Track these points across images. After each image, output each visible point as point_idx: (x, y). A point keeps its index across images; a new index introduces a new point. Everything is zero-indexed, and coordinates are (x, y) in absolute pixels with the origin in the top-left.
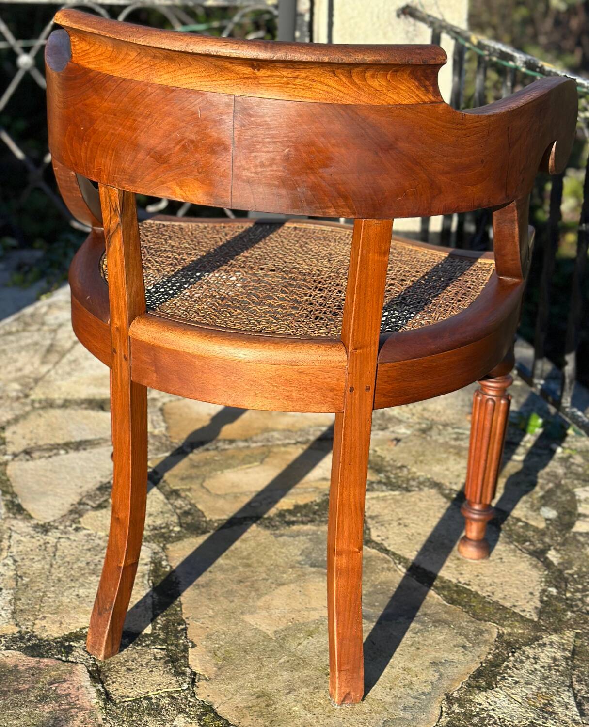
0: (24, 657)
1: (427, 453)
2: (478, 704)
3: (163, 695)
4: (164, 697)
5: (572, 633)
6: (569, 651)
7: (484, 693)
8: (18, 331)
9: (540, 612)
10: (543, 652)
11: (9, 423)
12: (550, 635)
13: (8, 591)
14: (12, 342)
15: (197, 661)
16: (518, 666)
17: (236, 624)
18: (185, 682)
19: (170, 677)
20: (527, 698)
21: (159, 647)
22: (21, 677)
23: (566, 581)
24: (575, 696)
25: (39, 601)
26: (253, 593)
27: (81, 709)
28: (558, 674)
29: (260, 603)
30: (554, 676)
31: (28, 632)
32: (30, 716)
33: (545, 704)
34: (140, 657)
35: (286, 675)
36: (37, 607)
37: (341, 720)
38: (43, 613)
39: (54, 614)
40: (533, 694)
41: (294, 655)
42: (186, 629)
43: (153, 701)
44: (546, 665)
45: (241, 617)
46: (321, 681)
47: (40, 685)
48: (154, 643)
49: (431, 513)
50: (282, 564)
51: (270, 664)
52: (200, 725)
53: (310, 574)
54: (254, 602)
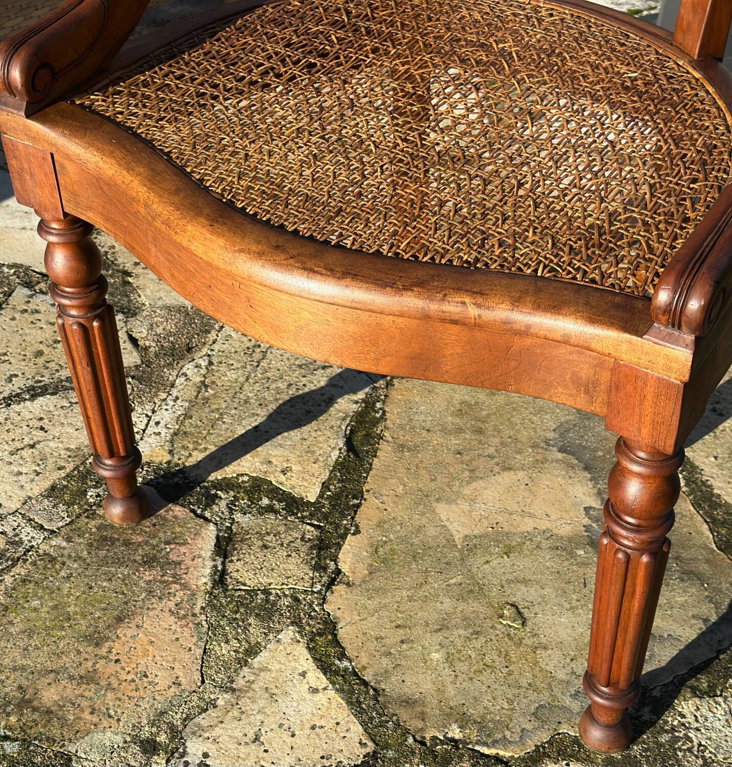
2: (680, 714)
3: (287, 593)
4: (286, 596)
7: (698, 700)
13: (183, 403)
15: (351, 555)
17: (423, 514)
18: (320, 582)
19: (307, 569)
21: (316, 523)
25: (210, 425)
26: (467, 473)
27: (185, 587)
29: (467, 491)
31: (179, 465)
32: (125, 580)
34: (285, 532)
35: (447, 604)
36: (205, 432)
37: (484, 688)
38: (208, 442)
41: (473, 577)
42: (358, 506)
43: (272, 598)
45: (435, 505)
47: (154, 542)
48: (312, 516)
50: (524, 440)
51: (435, 583)
52: (308, 648)
53: (552, 461)
54: (460, 486)
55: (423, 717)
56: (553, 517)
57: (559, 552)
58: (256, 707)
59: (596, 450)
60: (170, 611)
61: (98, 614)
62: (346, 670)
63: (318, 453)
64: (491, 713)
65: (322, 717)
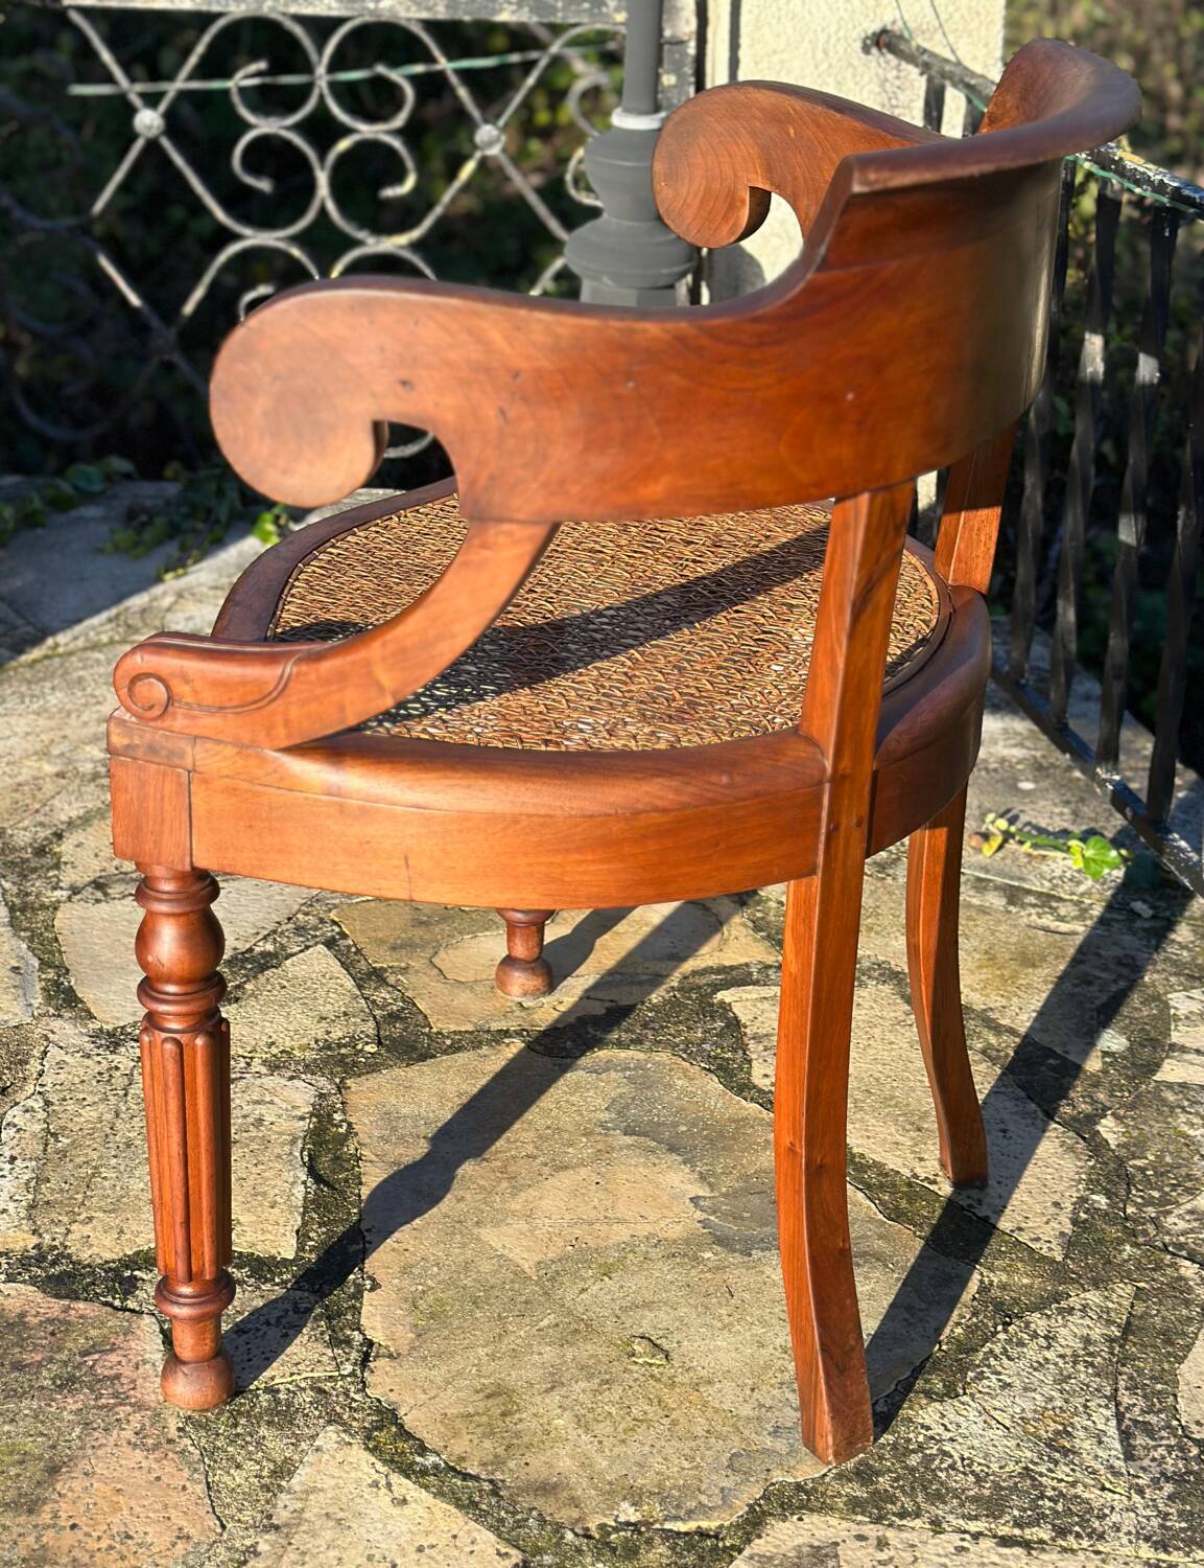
0: (39, 1297)
1: (884, 910)
2: (923, 1426)
3: (303, 1385)
4: (304, 1389)
5: (1130, 1289)
6: (1119, 1326)
7: (937, 1405)
8: (112, 642)
9: (1070, 1244)
10: (1065, 1326)
11: (70, 824)
12: (1085, 1290)
13: (27, 1163)
14: (98, 661)
15: (378, 1318)
16: (1013, 1352)
17: (464, 1246)
18: (348, 1360)
19: (320, 1348)
20: (1022, 1419)
22: (29, 1337)
23: (1129, 1182)
24: (1119, 1417)
25: (84, 1185)
26: (505, 1184)
27: (139, 1406)
28: (1090, 1371)
29: (515, 1205)
30: (1083, 1376)
31: (56, 1247)
32: (37, 1416)
33: (1057, 1432)
35: (549, 1353)
36: (80, 1197)
37: (647, 1449)
38: (89, 1208)
39: (110, 1212)
40: (1035, 1411)
41: (570, 1313)
42: (363, 1252)
43: (282, 1396)
44: (1069, 1352)
45: (476, 1231)
46: (617, 1368)
47: (63, 1356)
48: (297, 1277)
49: (877, 1031)
50: (569, 1127)
51: (520, 1332)
52: (367, 1448)
53: (621, 1149)
54: (504, 1201)
55: (574, 1502)
56: (651, 1218)
57: (678, 1260)
58: (322, 1542)
59: (675, 1125)
60: (129, 1443)
61: (13, 1471)
62: (436, 1466)
63: (272, 1193)
64: (669, 1478)
65: (427, 1533)
